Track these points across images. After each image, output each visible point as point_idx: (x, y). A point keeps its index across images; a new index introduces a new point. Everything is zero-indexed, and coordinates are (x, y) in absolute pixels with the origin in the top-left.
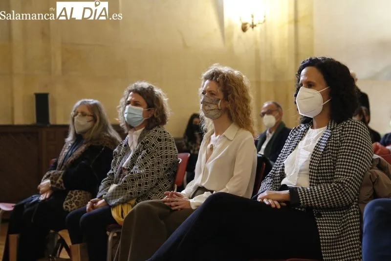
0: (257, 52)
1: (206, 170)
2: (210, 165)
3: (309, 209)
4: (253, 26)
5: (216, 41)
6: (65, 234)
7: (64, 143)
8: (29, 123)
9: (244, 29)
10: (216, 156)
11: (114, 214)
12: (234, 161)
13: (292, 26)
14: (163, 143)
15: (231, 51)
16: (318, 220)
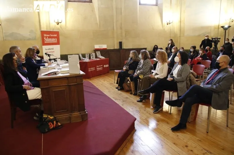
0: (171, 29)
1: (158, 70)
2: (159, 69)
3: (176, 82)
4: (170, 24)
5: (161, 27)
6: (129, 78)
7: (128, 59)
8: (118, 48)
9: (167, 24)
10: (160, 67)
11: (140, 76)
12: (163, 69)
13: (180, 23)
14: (148, 63)
15: (164, 29)
16: (178, 84)
